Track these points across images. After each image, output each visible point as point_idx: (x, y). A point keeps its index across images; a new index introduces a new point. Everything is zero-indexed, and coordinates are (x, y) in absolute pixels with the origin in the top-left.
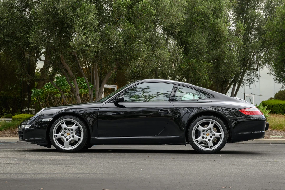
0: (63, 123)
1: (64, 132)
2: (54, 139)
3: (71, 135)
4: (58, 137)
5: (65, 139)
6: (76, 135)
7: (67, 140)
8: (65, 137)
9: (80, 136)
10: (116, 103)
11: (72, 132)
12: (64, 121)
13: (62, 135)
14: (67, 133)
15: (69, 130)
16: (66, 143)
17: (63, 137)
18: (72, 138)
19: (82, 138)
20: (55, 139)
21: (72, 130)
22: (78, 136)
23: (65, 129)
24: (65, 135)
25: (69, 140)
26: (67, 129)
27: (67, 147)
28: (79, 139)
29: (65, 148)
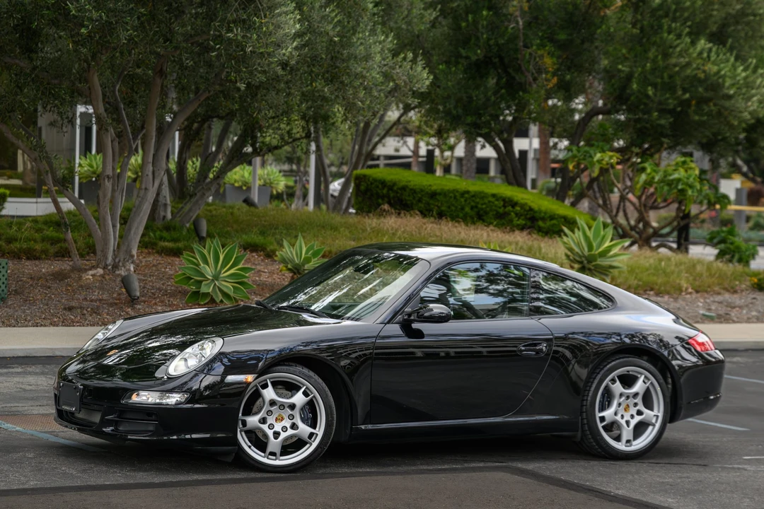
0: (265, 386)
1: (269, 413)
3: (287, 423)
4: (249, 427)
5: (270, 433)
6: (304, 423)
7: (277, 435)
8: (271, 426)
9: (314, 426)
11: (291, 413)
12: (270, 379)
13: (263, 421)
14: (277, 414)
15: (282, 406)
16: (274, 445)
17: (265, 427)
18: (290, 432)
19: (320, 431)
21: (292, 407)
22: (307, 425)
23: (273, 403)
24: (271, 420)
25: (283, 435)
26: (278, 405)
27: (274, 458)
28: (311, 435)
29: (268, 458)
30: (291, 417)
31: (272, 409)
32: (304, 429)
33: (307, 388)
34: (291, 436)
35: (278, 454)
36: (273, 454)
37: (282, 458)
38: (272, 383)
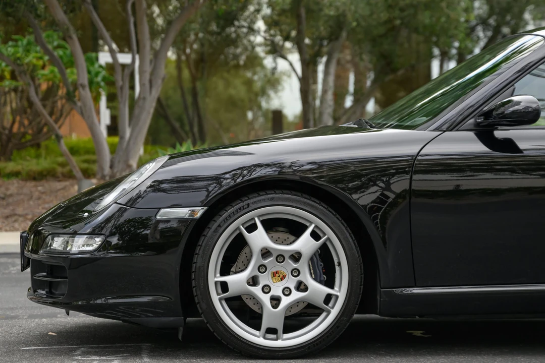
0: (252, 228)
1: (262, 268)
2: (215, 298)
3: (291, 282)
4: (232, 291)
5: (266, 299)
6: (315, 279)
7: (276, 301)
8: (266, 289)
9: (330, 283)
10: (484, 134)
11: (295, 266)
12: (259, 217)
13: (254, 281)
14: (274, 270)
15: (280, 258)
16: (272, 316)
17: (257, 290)
18: (296, 295)
19: (341, 291)
20: (220, 300)
21: (296, 257)
22: (320, 282)
23: (266, 253)
24: (264, 279)
25: (285, 301)
26: (275, 255)
27: (273, 336)
28: (328, 298)
29: (265, 338)
30: (296, 272)
31: (265, 262)
32: (318, 290)
33: (316, 227)
34: (297, 302)
35: (280, 330)
36: (271, 331)
37: (286, 336)
38: (263, 222)
